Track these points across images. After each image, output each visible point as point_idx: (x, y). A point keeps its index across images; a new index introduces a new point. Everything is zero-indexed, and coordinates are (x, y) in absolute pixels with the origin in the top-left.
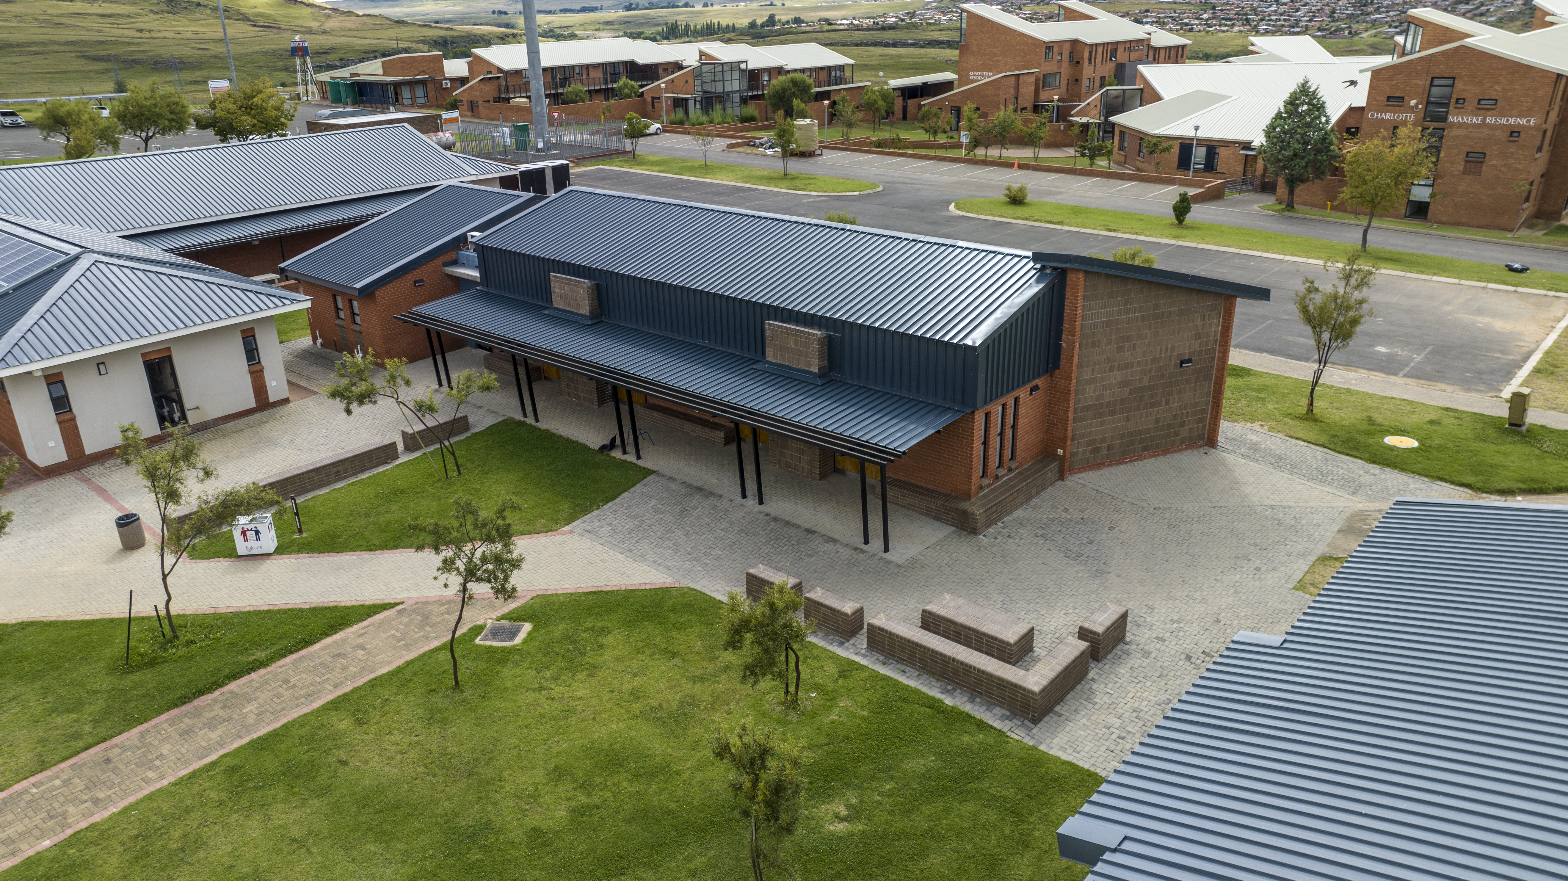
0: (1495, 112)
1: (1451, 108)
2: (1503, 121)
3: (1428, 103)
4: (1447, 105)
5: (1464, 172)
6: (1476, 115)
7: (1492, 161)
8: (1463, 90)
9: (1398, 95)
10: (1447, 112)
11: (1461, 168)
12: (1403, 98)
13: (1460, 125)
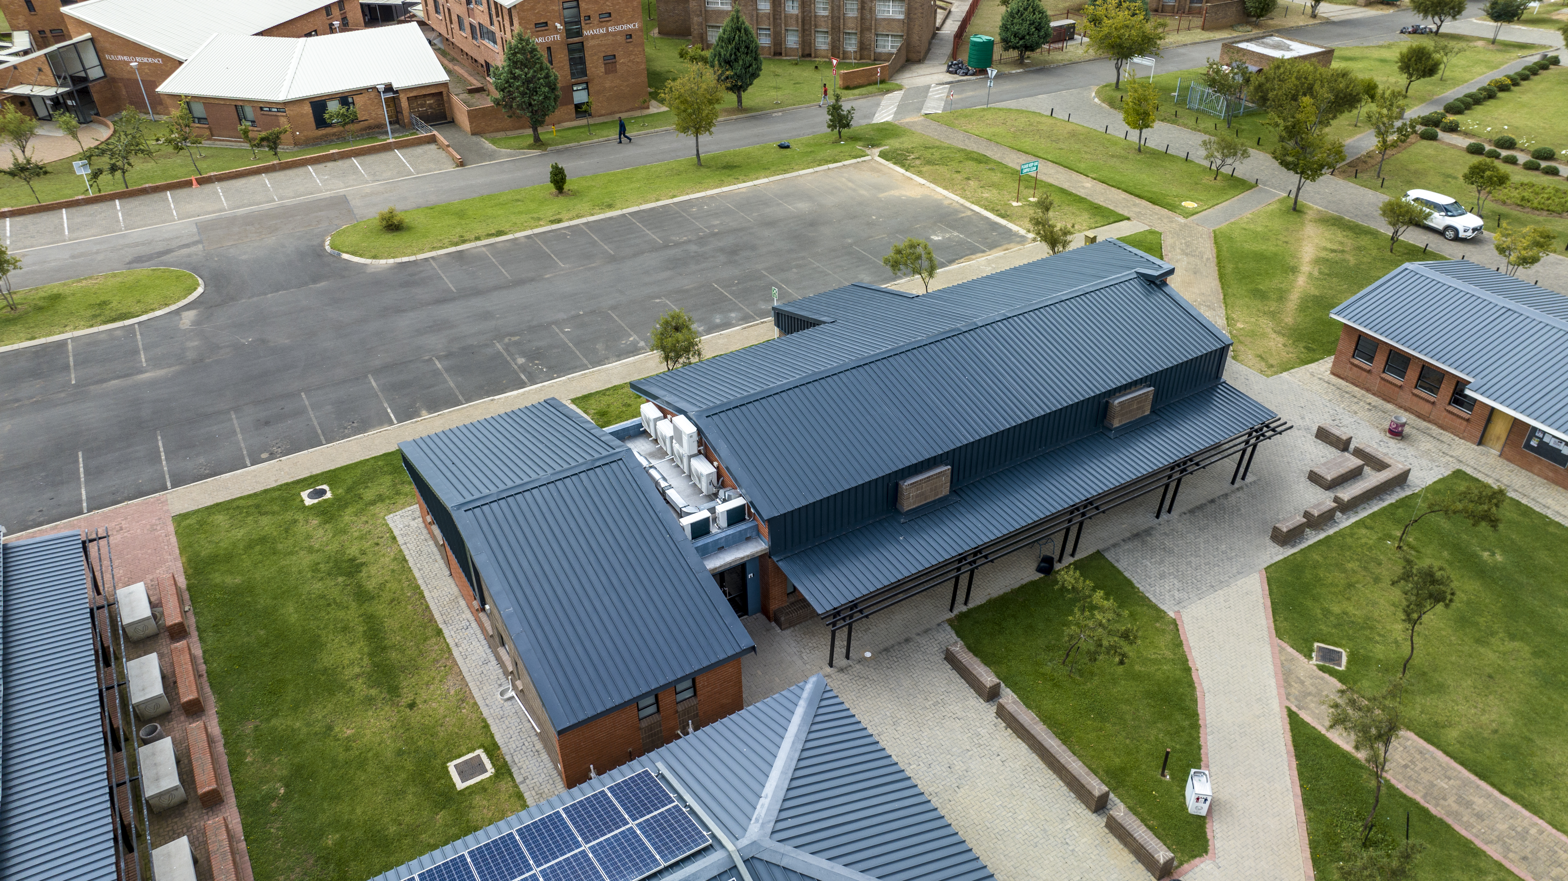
0: (612, 22)
1: (583, 24)
2: (619, 28)
3: (566, 23)
4: (578, 22)
5: (606, 73)
6: (602, 27)
7: (621, 60)
8: (588, 9)
9: (542, 21)
10: (581, 28)
11: (603, 70)
12: (546, 23)
13: (593, 37)
